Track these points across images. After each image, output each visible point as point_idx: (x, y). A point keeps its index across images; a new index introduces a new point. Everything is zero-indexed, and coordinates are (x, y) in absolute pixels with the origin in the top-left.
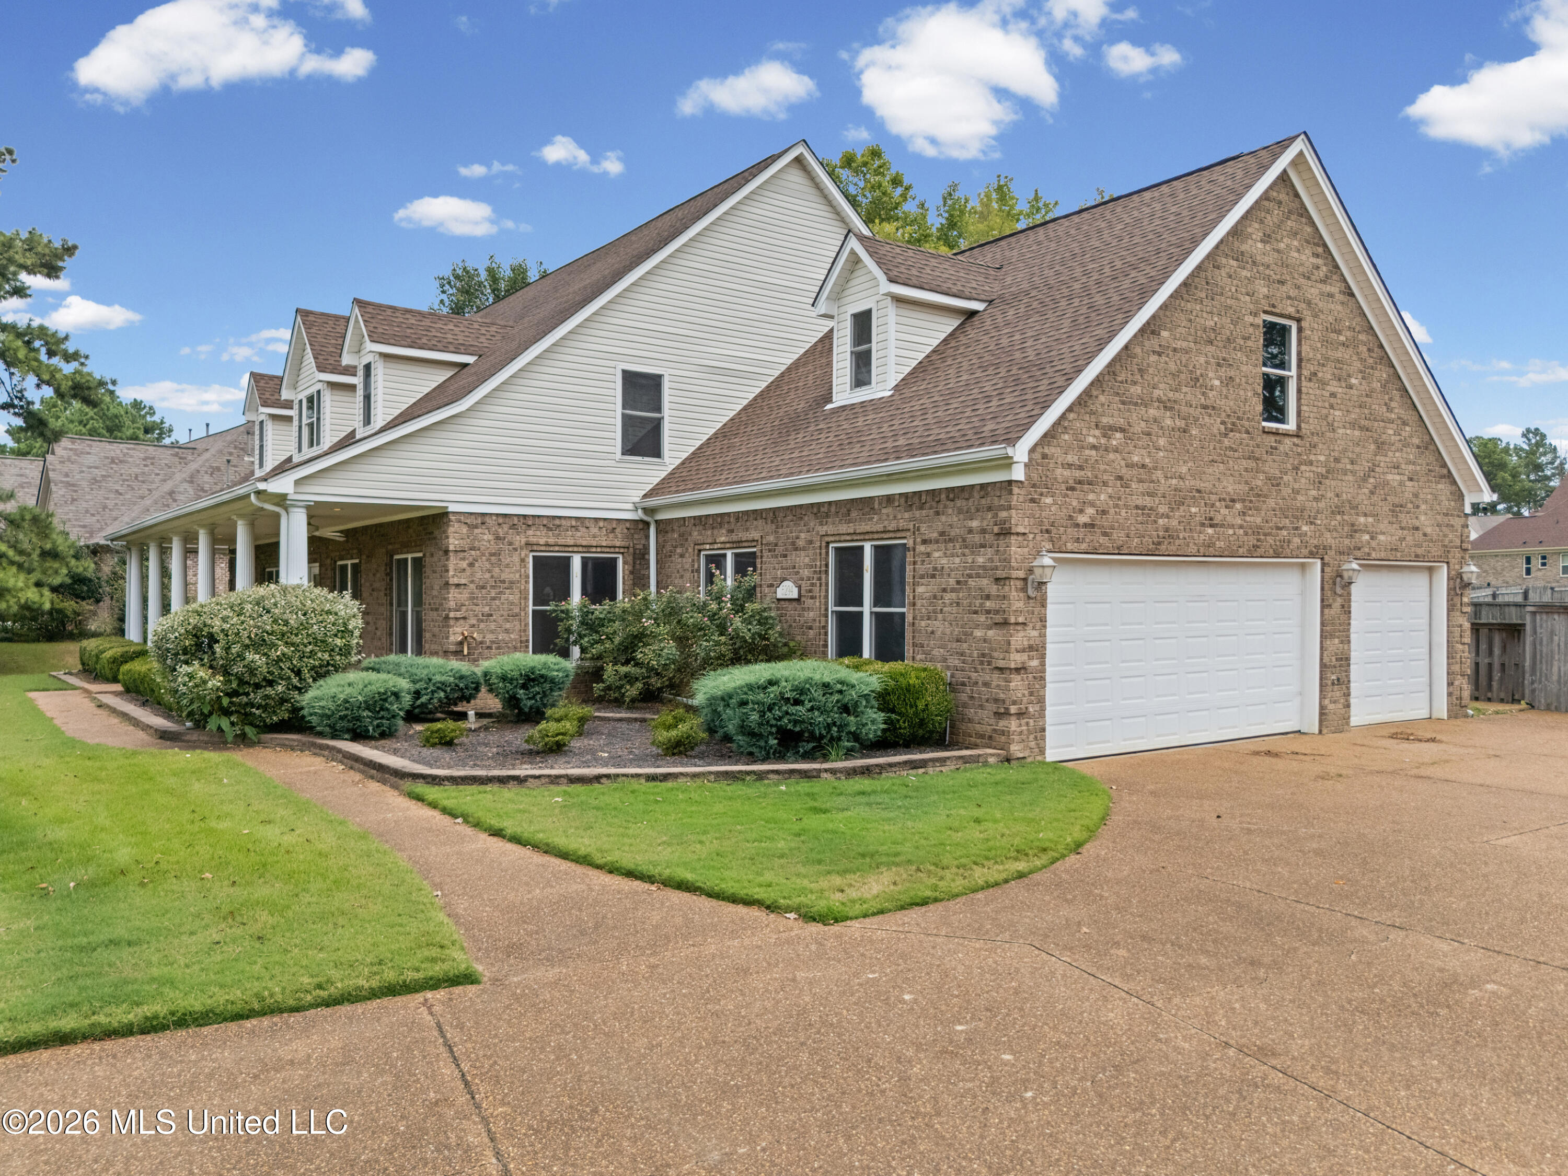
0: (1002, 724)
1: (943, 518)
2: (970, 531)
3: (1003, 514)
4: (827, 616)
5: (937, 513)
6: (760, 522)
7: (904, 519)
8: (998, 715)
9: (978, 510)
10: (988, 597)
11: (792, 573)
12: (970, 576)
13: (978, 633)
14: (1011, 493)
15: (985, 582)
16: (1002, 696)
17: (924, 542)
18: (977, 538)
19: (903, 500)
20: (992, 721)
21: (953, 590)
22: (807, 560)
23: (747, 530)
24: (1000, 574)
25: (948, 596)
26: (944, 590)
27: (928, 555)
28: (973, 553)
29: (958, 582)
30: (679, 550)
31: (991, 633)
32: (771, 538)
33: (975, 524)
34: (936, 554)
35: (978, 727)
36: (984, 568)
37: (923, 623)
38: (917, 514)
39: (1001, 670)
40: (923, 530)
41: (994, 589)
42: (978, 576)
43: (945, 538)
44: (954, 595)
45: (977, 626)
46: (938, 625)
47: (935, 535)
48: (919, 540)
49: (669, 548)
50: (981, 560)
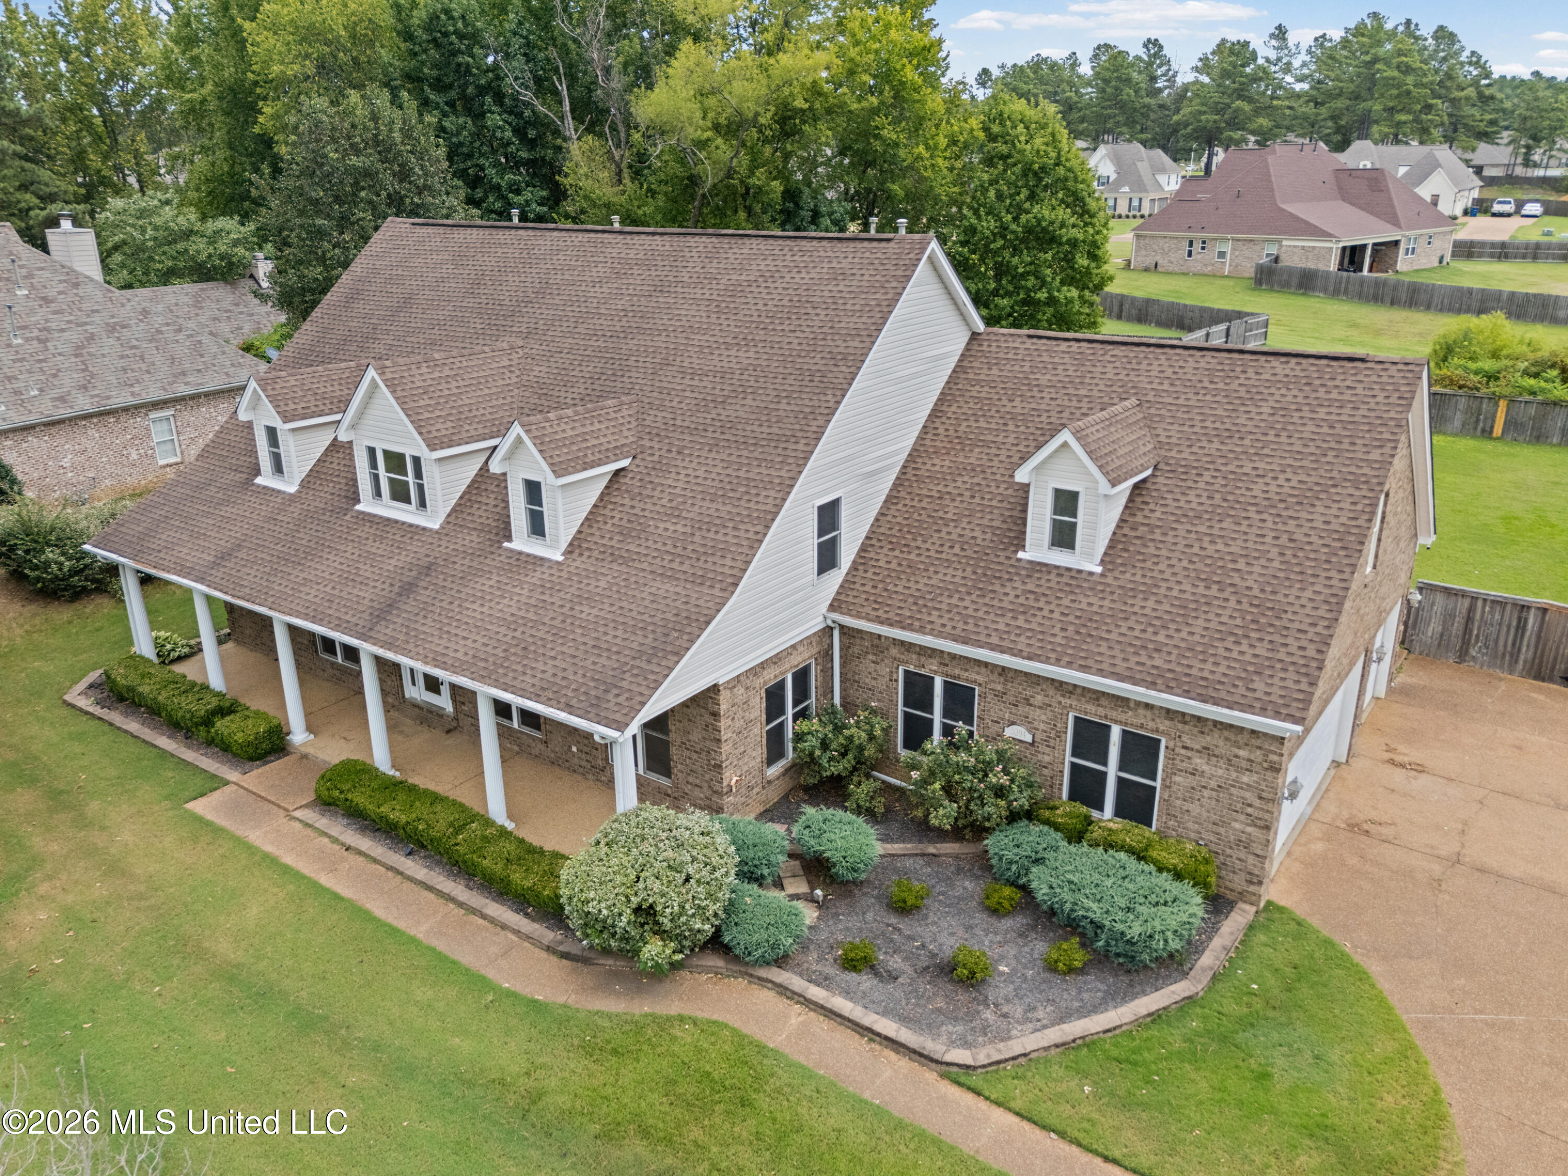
0: (1252, 888)
1: (1208, 738)
2: (1236, 756)
3: (1274, 758)
4: (1063, 763)
5: (1203, 733)
6: (983, 670)
7: (1164, 725)
8: (1251, 882)
9: (1246, 745)
10: (1250, 805)
11: (1027, 722)
12: (1233, 786)
13: (1237, 825)
14: (1283, 744)
15: (1248, 795)
16: (1256, 872)
17: (1185, 748)
18: (1244, 764)
19: (1164, 712)
20: (1244, 883)
21: (1212, 789)
22: (1044, 717)
23: (966, 670)
24: (1264, 795)
25: (1206, 793)
26: (1204, 787)
27: (1189, 758)
28: (1236, 771)
29: (1219, 786)
30: (871, 657)
31: (1249, 829)
32: (999, 687)
33: (1242, 753)
34: (1198, 761)
35: (1228, 883)
36: (1248, 785)
37: (1178, 802)
38: (1180, 726)
39: (1258, 856)
40: (1184, 739)
41: (1257, 803)
42: (1242, 788)
43: (1206, 751)
44: (1214, 794)
45: (1236, 820)
46: (1195, 809)
47: (1198, 747)
48: (1180, 744)
49: (856, 650)
50: (1245, 779)
